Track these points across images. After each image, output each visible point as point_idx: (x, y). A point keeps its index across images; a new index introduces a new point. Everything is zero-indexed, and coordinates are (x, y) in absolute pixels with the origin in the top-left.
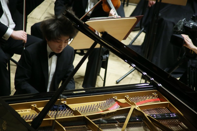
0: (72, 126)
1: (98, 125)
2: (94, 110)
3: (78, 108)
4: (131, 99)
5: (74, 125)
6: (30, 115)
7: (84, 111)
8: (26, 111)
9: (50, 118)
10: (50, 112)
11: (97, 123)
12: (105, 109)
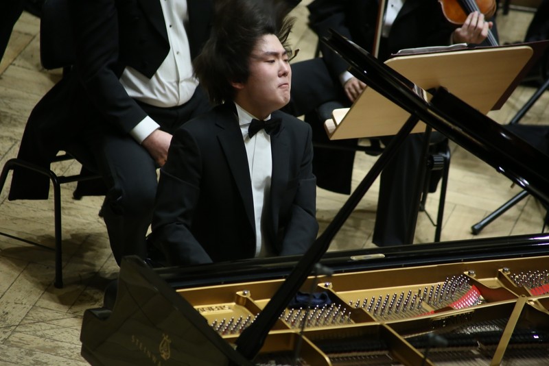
0: (350, 351)
1: (423, 350)
2: (409, 307)
3: (366, 303)
4: (517, 277)
5: (355, 351)
6: (233, 320)
7: (383, 310)
8: (222, 309)
9: (287, 328)
10: (287, 313)
11: (418, 344)
12: (440, 306)
